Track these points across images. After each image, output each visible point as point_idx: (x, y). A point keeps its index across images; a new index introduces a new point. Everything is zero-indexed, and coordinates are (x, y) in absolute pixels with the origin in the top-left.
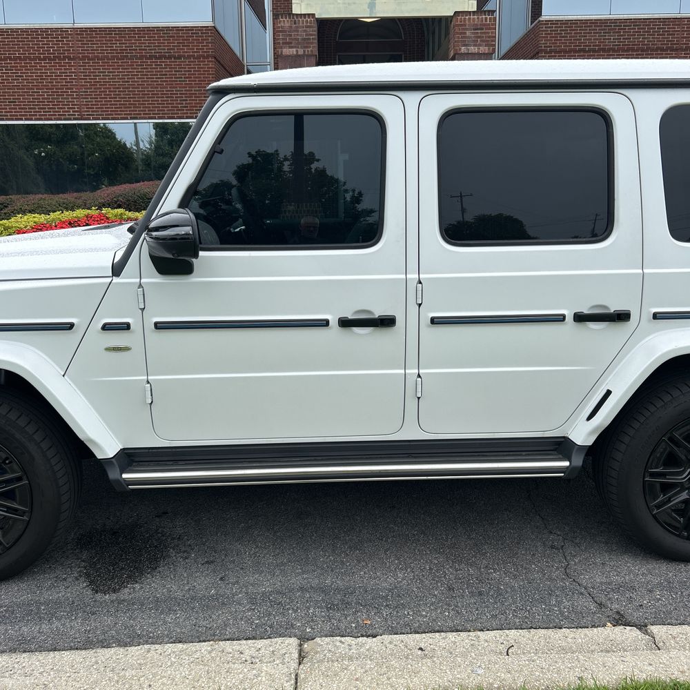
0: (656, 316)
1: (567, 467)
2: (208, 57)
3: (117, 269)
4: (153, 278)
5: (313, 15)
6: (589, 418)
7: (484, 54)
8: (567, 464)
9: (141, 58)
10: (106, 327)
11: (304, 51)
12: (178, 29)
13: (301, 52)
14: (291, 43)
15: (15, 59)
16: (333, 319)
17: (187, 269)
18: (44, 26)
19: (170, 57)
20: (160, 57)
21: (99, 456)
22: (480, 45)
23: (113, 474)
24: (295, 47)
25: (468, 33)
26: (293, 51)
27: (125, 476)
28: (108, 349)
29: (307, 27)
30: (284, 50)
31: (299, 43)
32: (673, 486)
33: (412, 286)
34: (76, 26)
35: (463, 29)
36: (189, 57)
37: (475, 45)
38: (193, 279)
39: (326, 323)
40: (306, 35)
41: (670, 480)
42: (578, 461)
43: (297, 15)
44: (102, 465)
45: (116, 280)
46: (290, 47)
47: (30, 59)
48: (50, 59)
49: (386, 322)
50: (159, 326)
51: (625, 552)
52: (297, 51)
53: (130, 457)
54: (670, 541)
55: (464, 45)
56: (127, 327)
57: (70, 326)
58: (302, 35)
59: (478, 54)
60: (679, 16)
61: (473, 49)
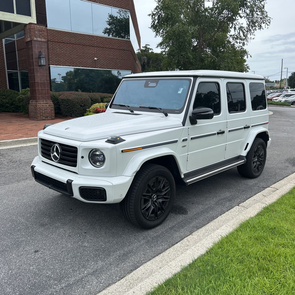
0: (252, 126)
1: (244, 161)
4: (190, 126)
6: (245, 150)
8: (244, 160)
10: (183, 140)
16: (216, 133)
25: (36, 32)
27: (187, 181)
28: (182, 147)
33: (226, 123)
35: (34, 30)
45: (184, 127)
49: (223, 132)
50: (192, 138)
55: (36, 37)
56: (187, 140)
59: (41, 41)
60: (93, 35)
61: (39, 39)
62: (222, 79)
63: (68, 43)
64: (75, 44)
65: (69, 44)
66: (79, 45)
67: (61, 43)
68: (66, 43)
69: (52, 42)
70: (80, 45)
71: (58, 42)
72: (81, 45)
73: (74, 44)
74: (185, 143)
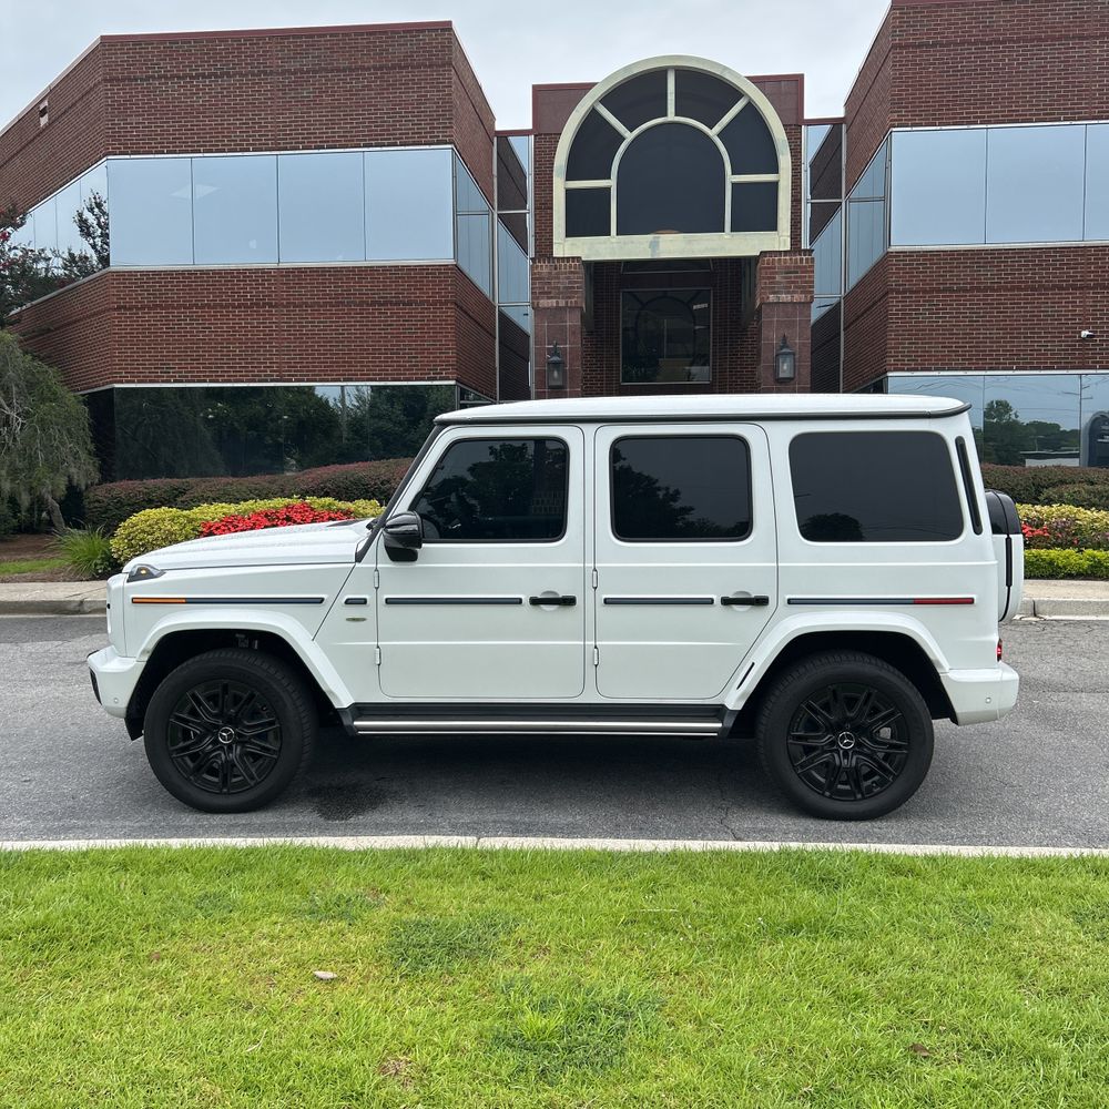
0: (790, 602)
1: (720, 728)
2: (446, 303)
3: (359, 557)
4: (386, 564)
5: (579, 258)
6: (739, 687)
7: (800, 303)
8: (720, 725)
9: (361, 304)
10: (348, 602)
11: (567, 303)
12: (409, 268)
13: (562, 303)
14: (550, 293)
15: (203, 307)
16: (526, 599)
17: (412, 557)
18: (241, 267)
19: (397, 304)
20: (385, 304)
21: (336, 707)
22: (794, 292)
23: (346, 721)
24: (555, 298)
25: (778, 278)
26: (552, 303)
27: (356, 723)
28: (348, 620)
29: (572, 272)
30: (541, 301)
31: (559, 293)
32: (814, 749)
33: (589, 572)
34: (282, 266)
35: (773, 273)
36: (422, 303)
37: (788, 293)
38: (417, 565)
39: (519, 601)
40: (570, 283)
41: (812, 743)
42: (729, 722)
43: (558, 258)
44: (337, 713)
45: (358, 565)
46: (549, 298)
47: (221, 306)
48: (246, 306)
49: (568, 602)
50: (389, 602)
51: (779, 813)
52: (557, 303)
53: (361, 710)
54: (813, 797)
55: (774, 293)
56: (364, 602)
57: (321, 601)
58: (563, 282)
59: (792, 303)
60: (1082, 244)
61: (785, 298)
62: (589, 429)
63: (966, 290)
64: (999, 289)
65: (972, 289)
66: (1012, 289)
67: (939, 291)
68: (959, 290)
69: (904, 292)
70: (1019, 289)
71: (925, 291)
72: (1026, 289)
73: (993, 290)
74: (356, 611)
